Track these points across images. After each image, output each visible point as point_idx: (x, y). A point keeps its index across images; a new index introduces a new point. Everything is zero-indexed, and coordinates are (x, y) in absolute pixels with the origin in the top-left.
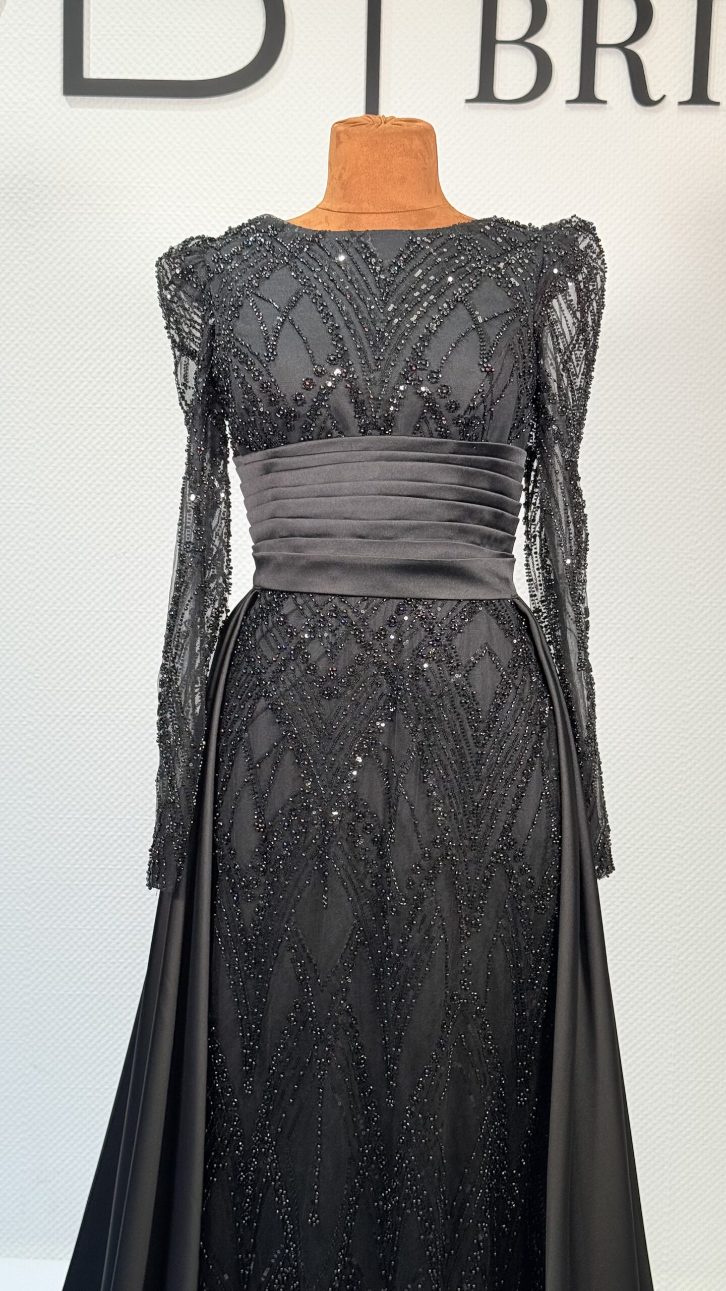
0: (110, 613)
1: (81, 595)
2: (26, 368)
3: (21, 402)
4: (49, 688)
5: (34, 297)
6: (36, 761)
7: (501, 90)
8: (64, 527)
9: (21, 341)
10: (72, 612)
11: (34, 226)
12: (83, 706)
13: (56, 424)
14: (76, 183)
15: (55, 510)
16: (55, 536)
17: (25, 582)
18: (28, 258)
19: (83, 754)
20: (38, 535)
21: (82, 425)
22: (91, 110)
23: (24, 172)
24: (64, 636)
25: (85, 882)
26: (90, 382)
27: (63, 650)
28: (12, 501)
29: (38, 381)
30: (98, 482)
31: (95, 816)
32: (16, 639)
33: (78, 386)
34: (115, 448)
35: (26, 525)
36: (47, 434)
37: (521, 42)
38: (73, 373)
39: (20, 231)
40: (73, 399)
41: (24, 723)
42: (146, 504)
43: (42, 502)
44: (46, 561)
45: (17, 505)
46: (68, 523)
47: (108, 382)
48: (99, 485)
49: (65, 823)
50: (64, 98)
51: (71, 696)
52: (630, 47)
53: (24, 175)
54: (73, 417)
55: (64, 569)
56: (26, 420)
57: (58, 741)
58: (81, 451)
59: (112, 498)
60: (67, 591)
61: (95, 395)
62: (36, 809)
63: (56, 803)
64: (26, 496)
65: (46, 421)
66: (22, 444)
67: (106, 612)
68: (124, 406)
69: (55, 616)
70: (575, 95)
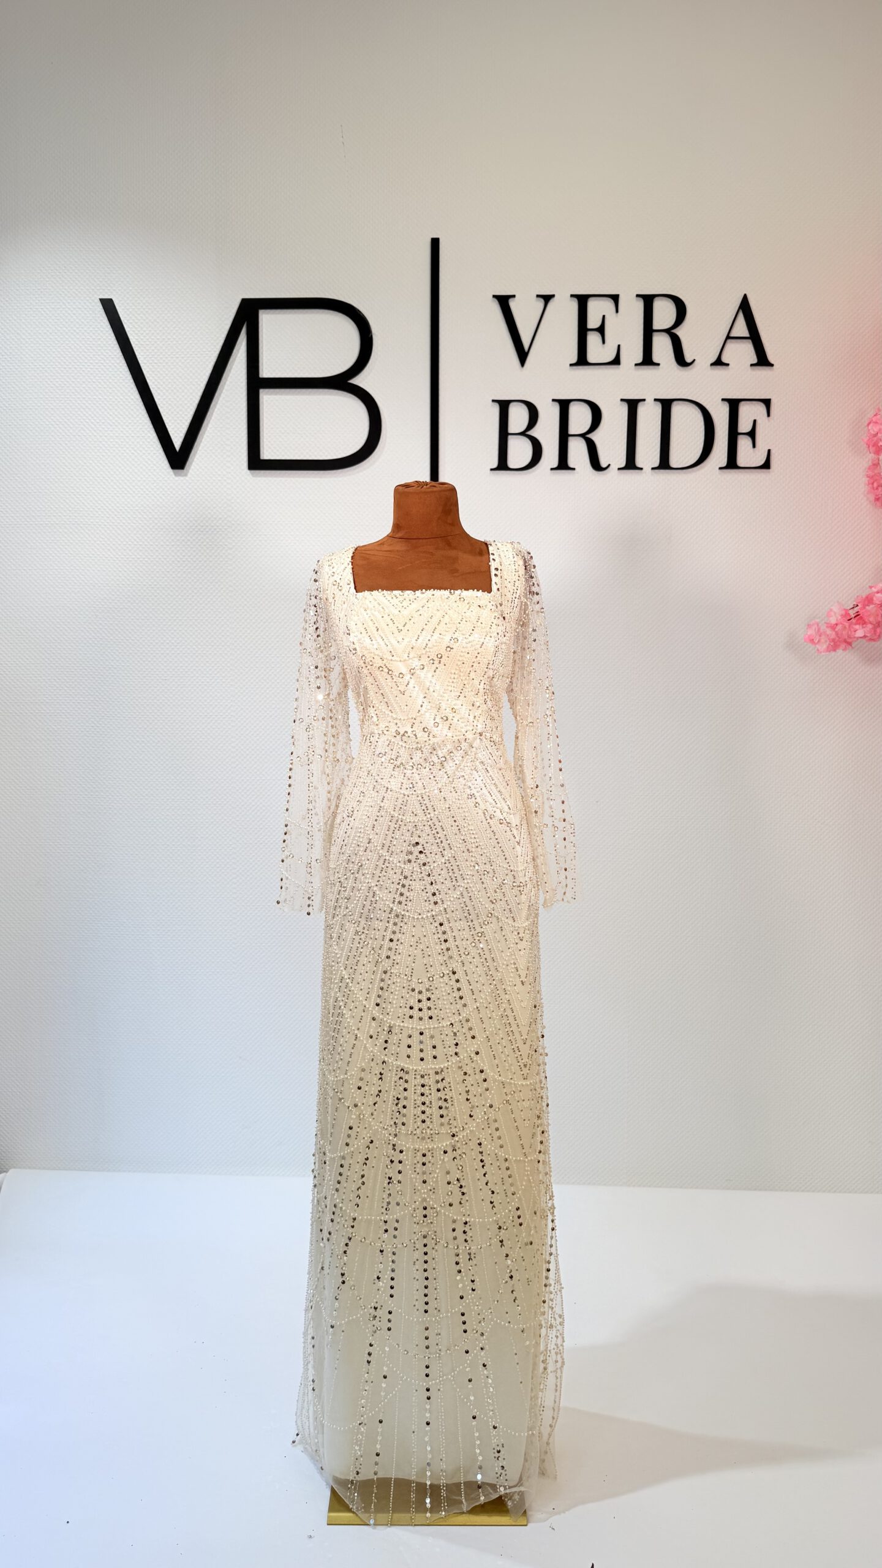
2: (228, 634)
3: (226, 654)
5: (232, 591)
6: (238, 871)
7: (511, 463)
8: (253, 729)
9: (225, 617)
10: (258, 780)
11: (231, 549)
13: (247, 668)
14: (257, 522)
15: (247, 719)
16: (247, 735)
17: (230, 763)
18: (229, 568)
20: (237, 735)
22: (265, 479)
23: (226, 516)
24: (253, 795)
25: (269, 944)
26: (267, 641)
27: (253, 804)
28: (221, 714)
29: (235, 641)
30: (273, 702)
32: (225, 798)
33: (259, 644)
35: (229, 729)
36: (241, 673)
37: (523, 434)
38: (257, 636)
39: (224, 551)
40: (257, 652)
41: (230, 848)
44: (242, 750)
45: (224, 716)
46: (255, 727)
48: (273, 704)
49: (257, 908)
50: (249, 471)
51: (259, 831)
52: (589, 436)
53: (226, 518)
54: (257, 662)
55: (253, 755)
56: (229, 665)
58: (263, 683)
59: (281, 711)
60: (255, 768)
61: (270, 649)
62: (238, 901)
63: (251, 896)
64: (229, 711)
65: (241, 666)
66: (227, 679)
67: (279, 780)
68: (288, 655)
69: (248, 783)
70: (555, 464)
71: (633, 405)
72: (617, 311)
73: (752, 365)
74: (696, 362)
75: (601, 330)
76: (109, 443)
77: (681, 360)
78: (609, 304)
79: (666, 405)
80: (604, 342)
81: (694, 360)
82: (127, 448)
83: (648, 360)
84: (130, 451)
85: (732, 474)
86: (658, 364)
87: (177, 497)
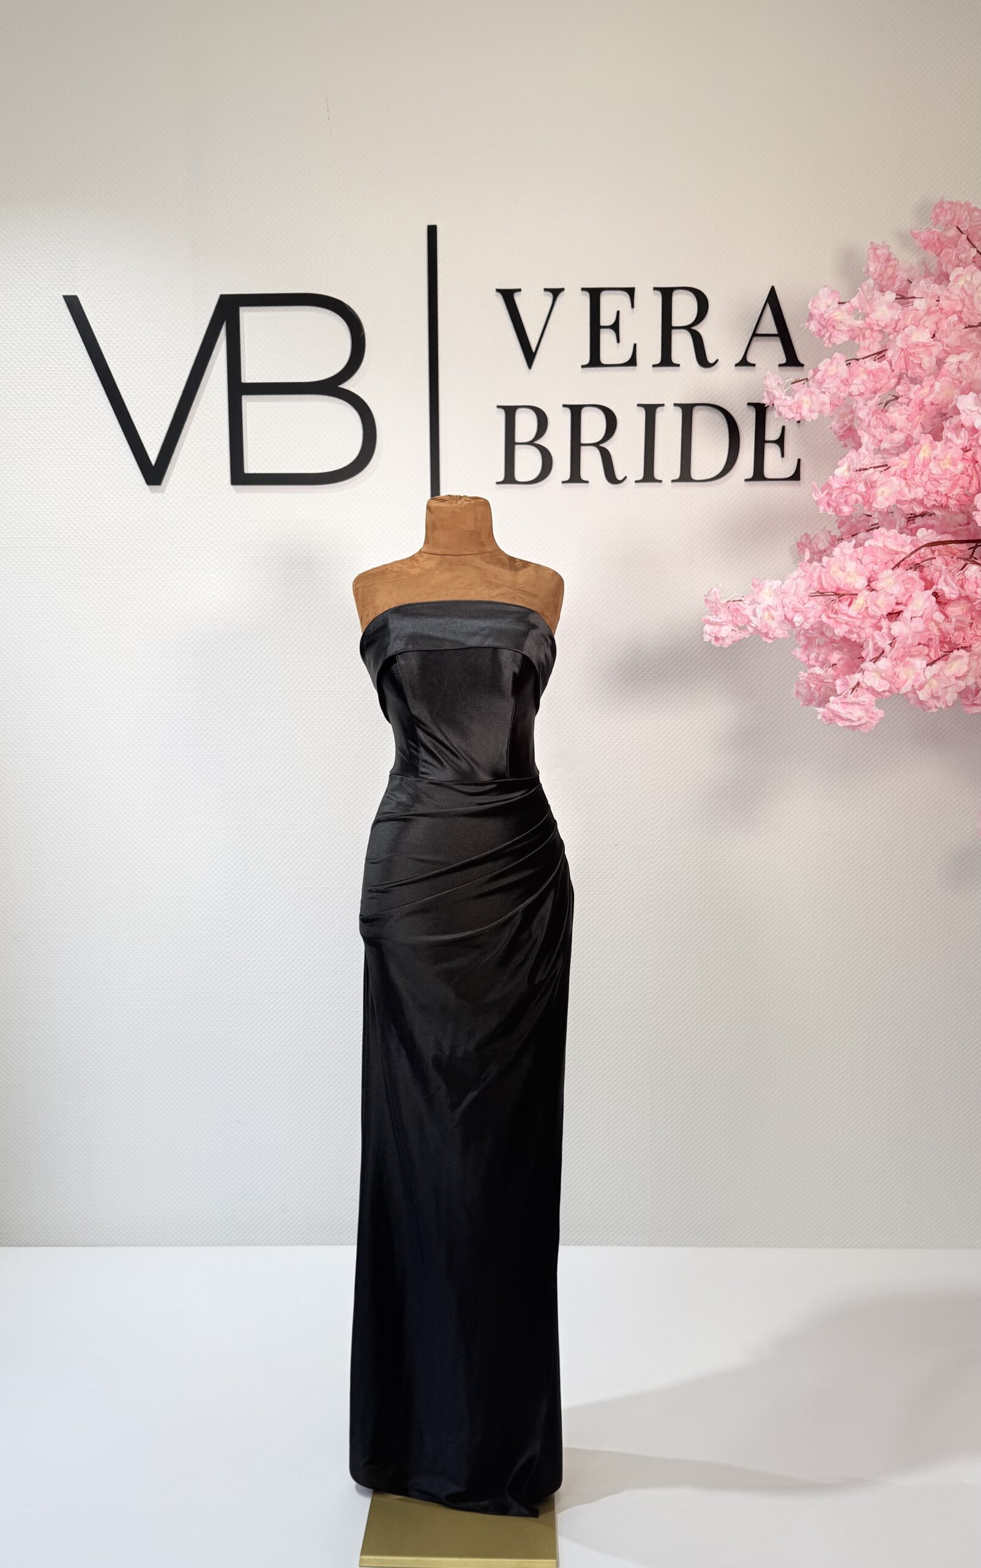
0: (276, 826)
1: (256, 815)
4: (238, 875)
7: (518, 477)
12: (260, 887)
13: (235, 703)
17: (219, 807)
19: (261, 918)
21: (252, 703)
22: (250, 494)
23: (207, 536)
26: (257, 674)
31: (271, 958)
34: (275, 717)
37: (531, 443)
42: (296, 753)
43: (228, 754)
47: (268, 674)
48: (265, 742)
50: (232, 487)
51: (252, 880)
52: (602, 445)
54: (246, 697)
56: (215, 700)
57: (244, 910)
66: (213, 716)
67: (274, 825)
70: (567, 477)
71: (650, 411)
72: (633, 306)
73: (780, 365)
74: (719, 362)
75: (615, 327)
76: (78, 457)
77: (702, 360)
78: (625, 297)
80: (618, 341)
81: (717, 360)
82: (98, 462)
83: (666, 360)
84: (101, 465)
85: (759, 485)
86: (678, 365)
87: (154, 516)
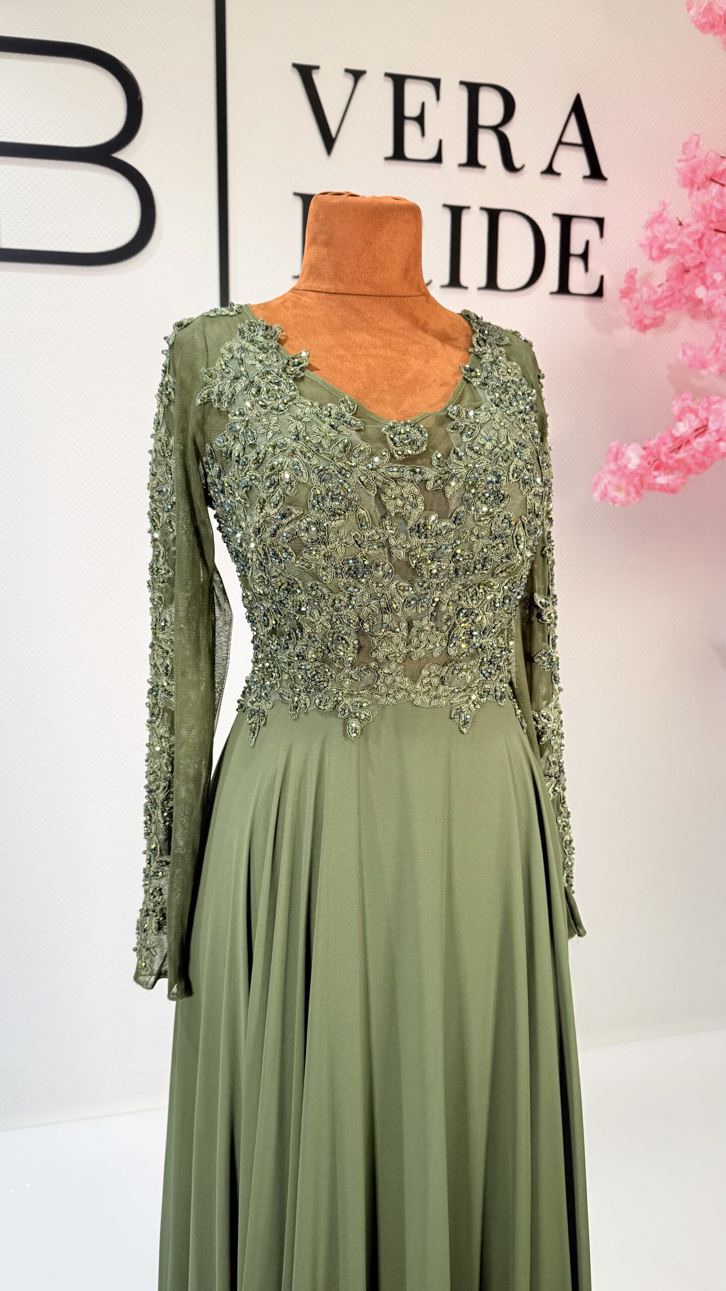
71: (456, 213)
72: (438, 98)
73: (585, 177)
74: (525, 169)
75: (420, 120)
77: (509, 164)
78: (430, 89)
79: (493, 216)
80: (423, 134)
81: (523, 167)
83: (472, 161)
85: (563, 300)
86: (484, 167)
